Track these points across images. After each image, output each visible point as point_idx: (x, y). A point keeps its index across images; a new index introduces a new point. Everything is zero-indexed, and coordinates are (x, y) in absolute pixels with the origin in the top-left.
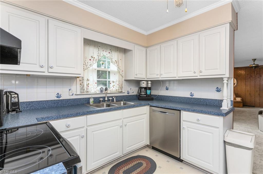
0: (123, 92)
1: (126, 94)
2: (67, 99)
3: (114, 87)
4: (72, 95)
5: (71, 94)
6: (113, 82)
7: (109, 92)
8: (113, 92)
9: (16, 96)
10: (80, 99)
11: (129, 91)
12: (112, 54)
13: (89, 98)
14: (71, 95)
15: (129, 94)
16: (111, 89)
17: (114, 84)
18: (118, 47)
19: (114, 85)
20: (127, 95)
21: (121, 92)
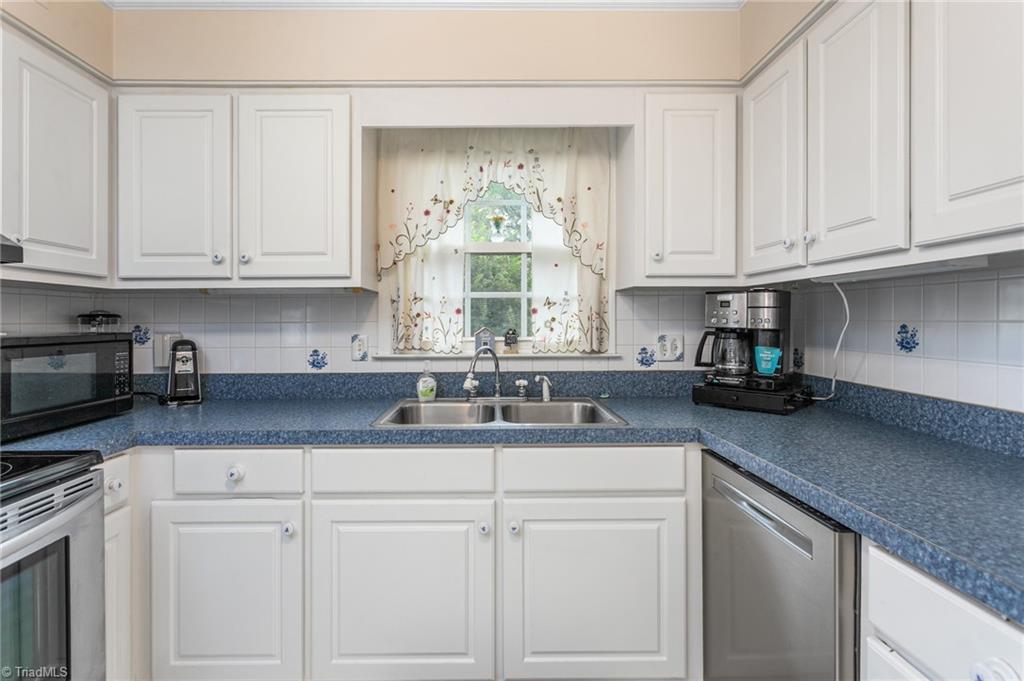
0: (611, 352)
1: (631, 364)
2: (344, 374)
3: (552, 329)
4: (363, 358)
5: (358, 355)
6: (549, 303)
7: (525, 350)
8: (550, 354)
9: (189, 354)
10: (392, 375)
11: (654, 346)
12: (539, 170)
13: (416, 376)
14: (359, 357)
15: (653, 368)
16: (537, 337)
17: (555, 312)
18: (572, 131)
19: (553, 319)
20: (639, 367)
21: (595, 354)
